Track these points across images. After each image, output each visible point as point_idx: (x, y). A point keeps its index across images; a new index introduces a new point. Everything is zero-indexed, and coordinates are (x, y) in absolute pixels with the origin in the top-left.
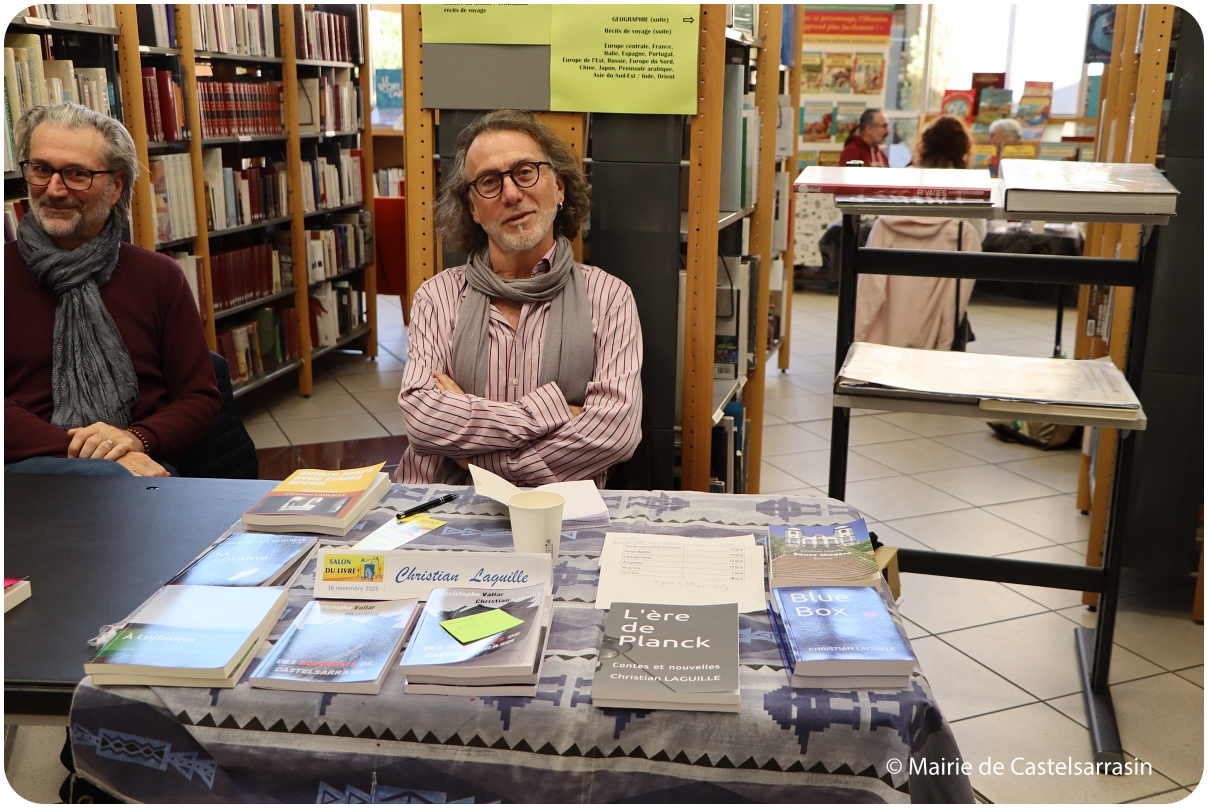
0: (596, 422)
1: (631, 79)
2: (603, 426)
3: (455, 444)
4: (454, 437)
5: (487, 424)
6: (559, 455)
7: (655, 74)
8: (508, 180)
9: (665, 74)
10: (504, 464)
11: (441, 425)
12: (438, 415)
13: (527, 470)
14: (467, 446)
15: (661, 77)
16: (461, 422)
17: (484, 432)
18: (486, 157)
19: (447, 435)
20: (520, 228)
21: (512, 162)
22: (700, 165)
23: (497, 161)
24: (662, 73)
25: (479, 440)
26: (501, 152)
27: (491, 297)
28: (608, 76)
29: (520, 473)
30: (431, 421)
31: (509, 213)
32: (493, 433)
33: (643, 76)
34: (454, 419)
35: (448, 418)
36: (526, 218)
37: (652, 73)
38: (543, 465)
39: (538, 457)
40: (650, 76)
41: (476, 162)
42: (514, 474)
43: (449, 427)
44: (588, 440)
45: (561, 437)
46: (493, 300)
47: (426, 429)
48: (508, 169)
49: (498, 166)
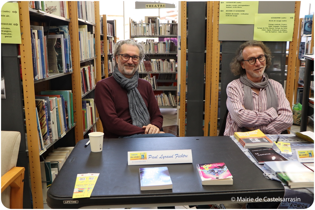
0: (285, 117)
1: (275, 33)
2: (287, 118)
3: (254, 123)
4: (254, 122)
5: (262, 118)
6: (277, 125)
7: (282, 31)
8: (257, 60)
9: (285, 31)
10: (264, 128)
11: (250, 118)
12: (249, 116)
13: (270, 130)
14: (256, 124)
15: (284, 32)
16: (255, 118)
17: (261, 120)
18: (251, 53)
19: (251, 121)
20: (259, 72)
21: (259, 55)
22: (292, 54)
23: (254, 55)
24: (284, 31)
25: (260, 122)
26: (255, 52)
27: (251, 87)
28: (269, 32)
29: (268, 130)
30: (248, 118)
31: (257, 68)
32: (263, 120)
33: (279, 32)
34: (253, 117)
35: (252, 117)
36: (261, 69)
37: (281, 31)
38: (273, 128)
39: (272, 126)
40: (281, 32)
41: (248, 55)
42: (266, 131)
43: (252, 119)
44: (284, 121)
45: (277, 121)
46: (252, 88)
47: (246, 120)
48: (257, 57)
49: (255, 56)
